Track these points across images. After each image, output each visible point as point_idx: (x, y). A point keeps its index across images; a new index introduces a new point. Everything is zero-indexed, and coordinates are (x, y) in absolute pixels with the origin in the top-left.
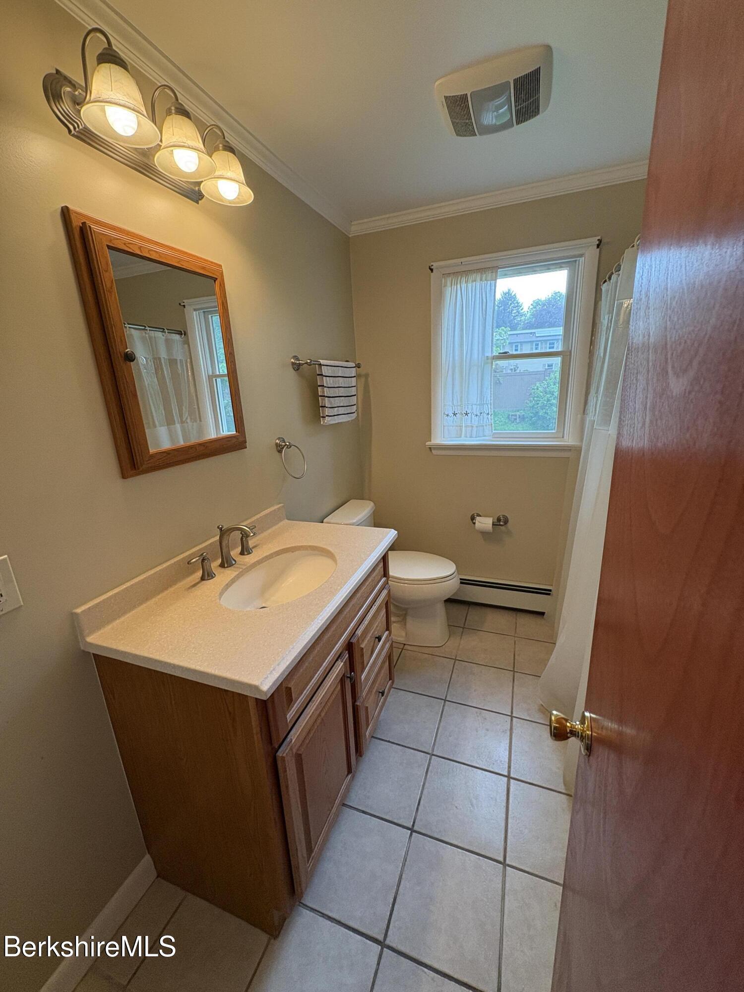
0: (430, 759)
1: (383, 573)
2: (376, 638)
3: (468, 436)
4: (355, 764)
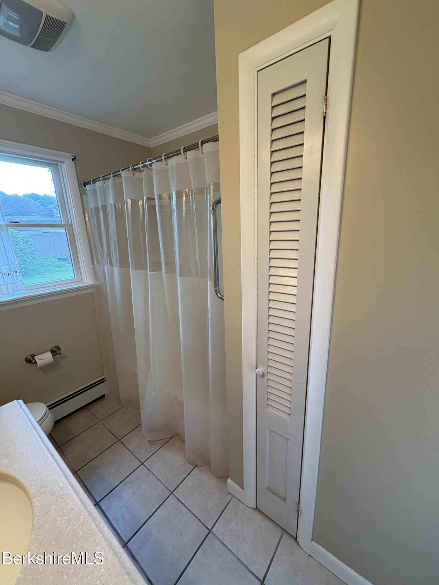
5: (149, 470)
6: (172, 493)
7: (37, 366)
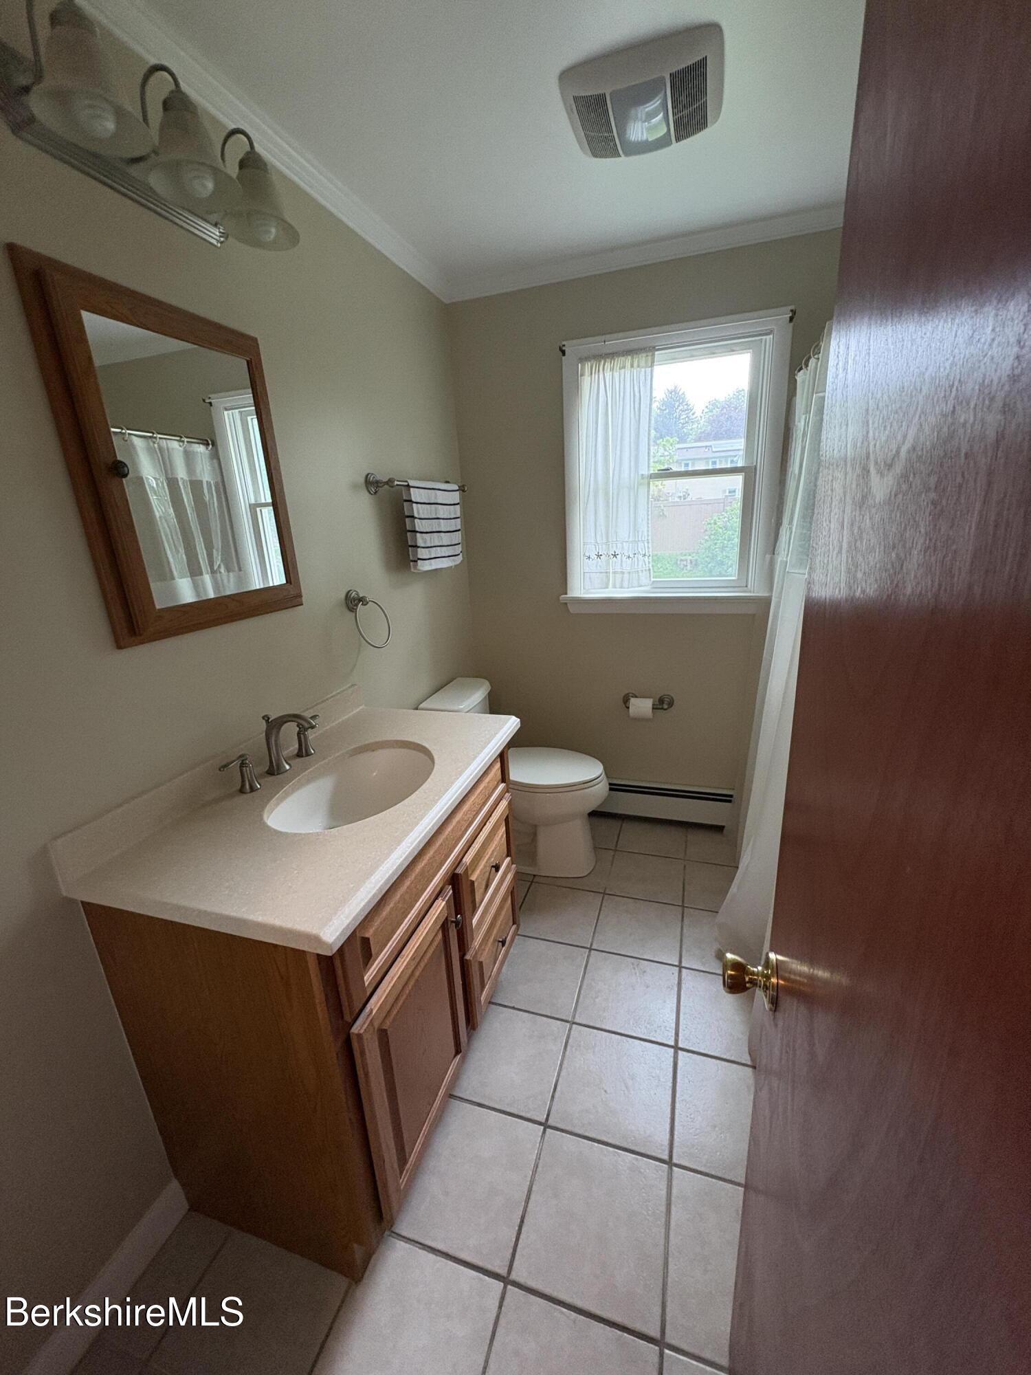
0: (570, 1030)
1: (500, 777)
2: (493, 866)
3: (618, 586)
4: (466, 1040)
5: (679, 982)
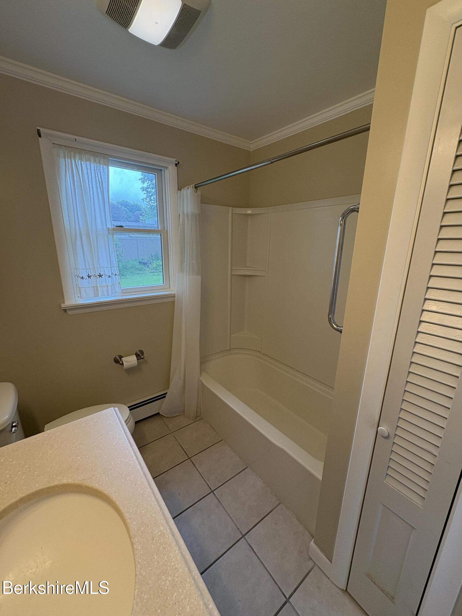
5: (219, 500)
6: (243, 536)
7: (123, 367)
